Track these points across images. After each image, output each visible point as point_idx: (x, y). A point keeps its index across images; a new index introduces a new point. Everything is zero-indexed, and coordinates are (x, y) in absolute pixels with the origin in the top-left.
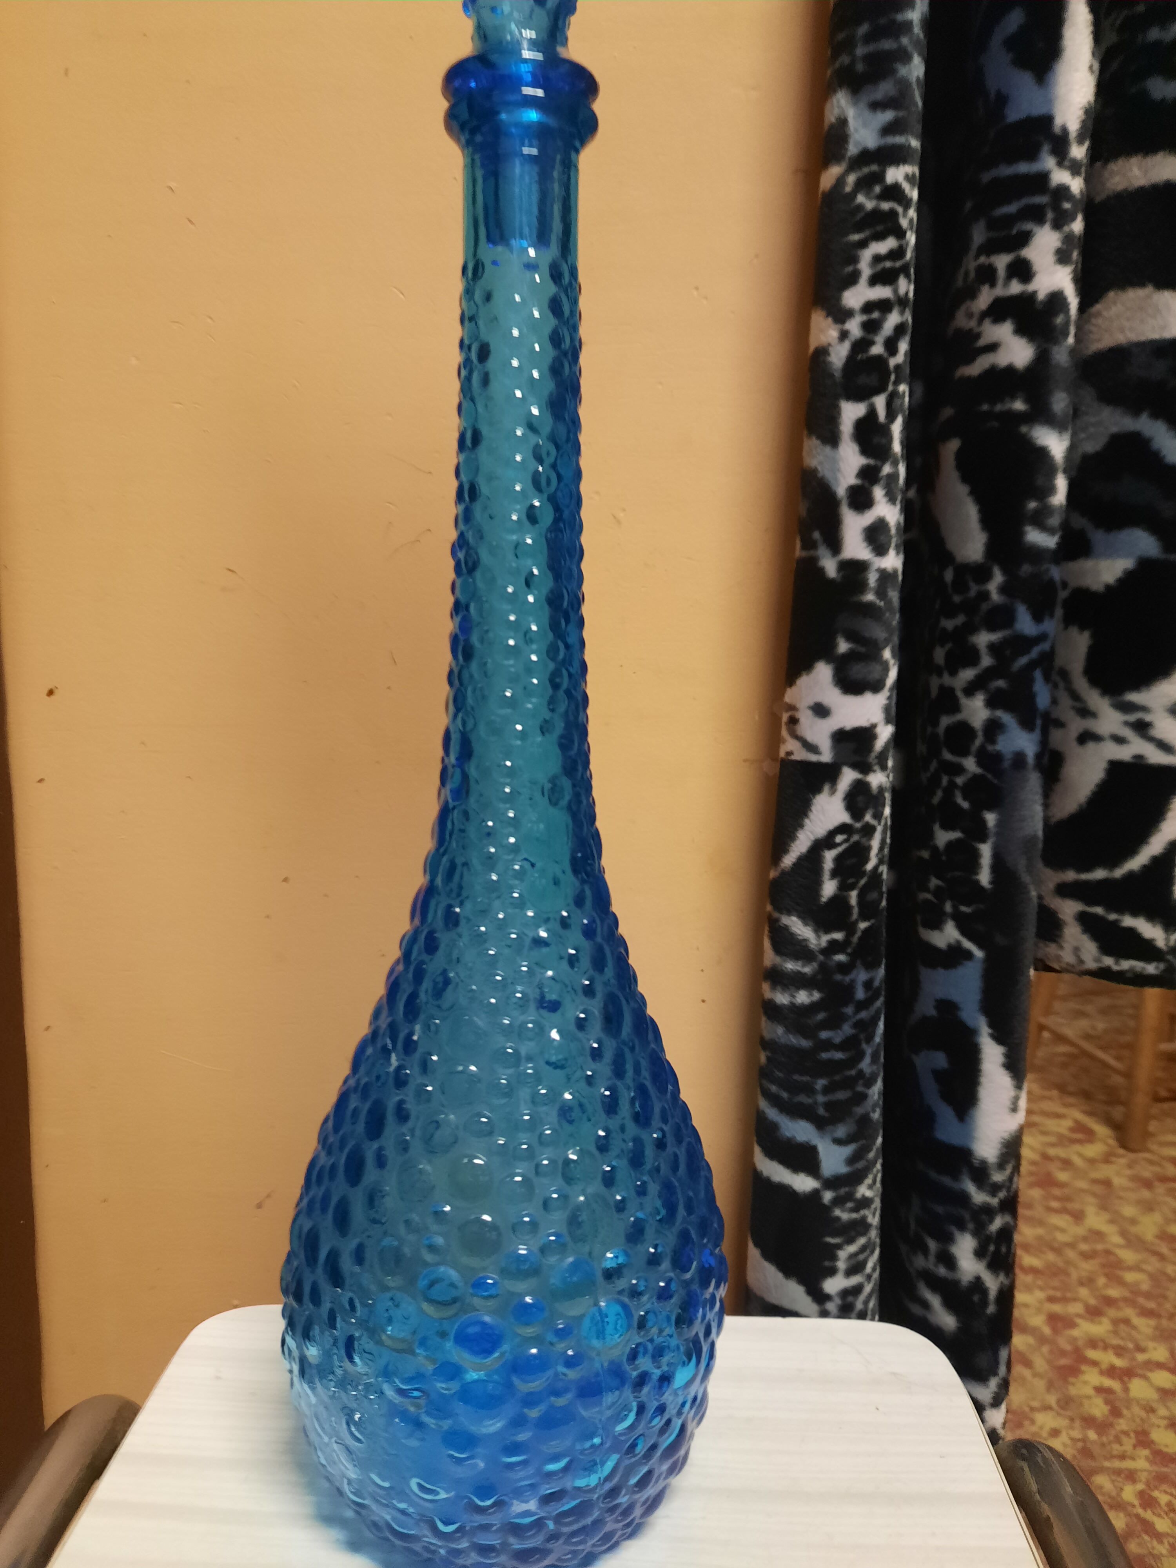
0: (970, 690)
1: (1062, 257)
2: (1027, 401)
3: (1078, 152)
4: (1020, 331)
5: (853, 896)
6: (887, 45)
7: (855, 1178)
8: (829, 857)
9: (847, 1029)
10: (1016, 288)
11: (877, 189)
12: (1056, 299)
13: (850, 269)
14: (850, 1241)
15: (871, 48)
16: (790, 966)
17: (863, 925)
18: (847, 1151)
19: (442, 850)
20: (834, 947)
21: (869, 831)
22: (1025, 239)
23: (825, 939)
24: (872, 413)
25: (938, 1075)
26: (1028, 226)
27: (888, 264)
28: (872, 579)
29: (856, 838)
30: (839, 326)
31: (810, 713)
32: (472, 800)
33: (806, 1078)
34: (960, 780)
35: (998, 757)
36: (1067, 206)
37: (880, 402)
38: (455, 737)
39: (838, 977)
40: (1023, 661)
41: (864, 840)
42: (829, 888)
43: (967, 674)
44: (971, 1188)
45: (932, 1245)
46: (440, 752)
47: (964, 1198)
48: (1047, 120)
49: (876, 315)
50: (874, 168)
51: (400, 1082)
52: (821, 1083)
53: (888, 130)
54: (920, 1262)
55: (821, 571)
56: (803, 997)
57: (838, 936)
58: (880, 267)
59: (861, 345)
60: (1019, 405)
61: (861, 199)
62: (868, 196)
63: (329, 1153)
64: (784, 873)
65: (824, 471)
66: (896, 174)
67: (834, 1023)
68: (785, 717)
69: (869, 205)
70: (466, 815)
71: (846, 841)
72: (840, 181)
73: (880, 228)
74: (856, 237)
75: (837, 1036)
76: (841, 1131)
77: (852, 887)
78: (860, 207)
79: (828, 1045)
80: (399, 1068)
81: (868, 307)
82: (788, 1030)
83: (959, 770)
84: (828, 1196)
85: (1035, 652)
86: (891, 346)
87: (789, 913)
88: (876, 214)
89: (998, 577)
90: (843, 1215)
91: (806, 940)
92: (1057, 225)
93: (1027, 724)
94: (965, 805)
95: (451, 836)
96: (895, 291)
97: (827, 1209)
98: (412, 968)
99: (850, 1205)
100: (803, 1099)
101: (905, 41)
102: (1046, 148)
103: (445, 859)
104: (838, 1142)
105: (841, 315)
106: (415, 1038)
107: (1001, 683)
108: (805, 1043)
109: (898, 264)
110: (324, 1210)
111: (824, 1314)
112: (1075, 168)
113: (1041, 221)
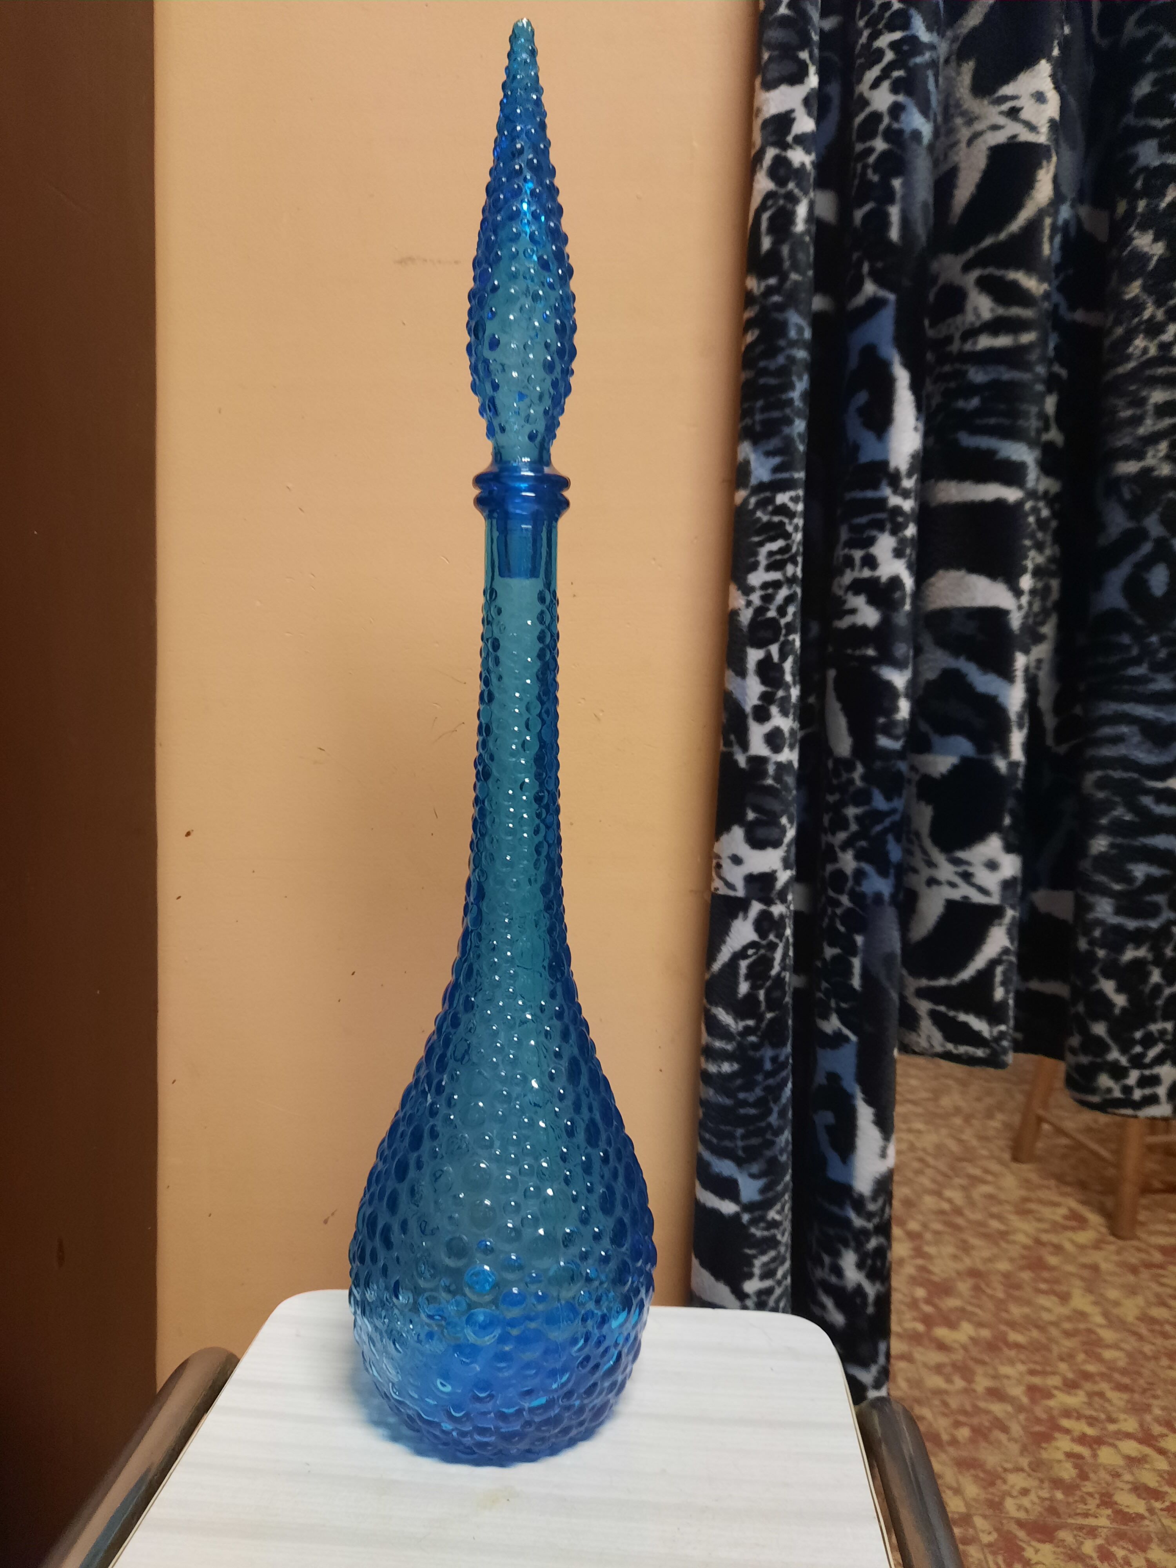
0: (844, 847)
1: (898, 553)
2: (877, 649)
3: (908, 483)
4: (871, 602)
5: (762, 994)
6: (776, 414)
7: (766, 1204)
8: (744, 965)
9: (758, 1092)
10: (866, 573)
11: (770, 508)
12: (895, 582)
13: (752, 560)
14: (763, 1253)
15: (766, 416)
16: (718, 1044)
17: (769, 1015)
18: (760, 1183)
19: (463, 959)
20: (748, 1031)
21: (773, 947)
22: (871, 541)
23: (741, 1025)
24: (769, 656)
25: (829, 1129)
26: (874, 533)
27: (778, 557)
28: (771, 769)
29: (762, 951)
30: (745, 598)
31: (729, 861)
32: (484, 926)
33: (729, 1128)
34: (839, 911)
35: (863, 896)
36: (900, 519)
37: (774, 649)
38: (474, 884)
39: (751, 1053)
40: (878, 828)
41: (769, 954)
42: (744, 988)
43: (842, 836)
44: (853, 1215)
45: (827, 1259)
46: (464, 893)
47: (848, 1222)
48: (885, 464)
49: (770, 591)
50: (768, 494)
51: (433, 1112)
52: (740, 1132)
53: (776, 470)
54: (820, 1273)
55: (736, 762)
56: (726, 1067)
57: (751, 1023)
58: (773, 559)
59: (760, 611)
60: (871, 652)
61: (759, 514)
62: (764, 513)
63: (385, 1162)
64: (713, 976)
65: (737, 694)
66: (782, 498)
67: (749, 1086)
68: (714, 862)
69: (765, 518)
70: (480, 937)
71: (755, 954)
72: (746, 501)
73: (772, 533)
74: (756, 539)
75: (751, 1097)
76: (755, 1168)
77: (761, 987)
78: (759, 519)
79: (744, 1103)
80: (432, 1104)
81: (765, 586)
82: (717, 1091)
83: (838, 904)
84: (746, 1218)
85: (887, 822)
86: (782, 611)
87: (717, 1005)
88: (769, 526)
89: (860, 770)
90: (758, 1232)
91: (728, 1025)
92: (894, 532)
93: (883, 872)
94: (842, 929)
95: (470, 950)
96: (784, 575)
97: (744, 1228)
98: (443, 1037)
99: (762, 1225)
100: (727, 1143)
101: (788, 411)
102: (884, 483)
103: (466, 964)
104: (753, 1176)
105: (747, 590)
106: (443, 1083)
107: (863, 843)
108: (728, 1102)
109: (786, 556)
110: (381, 1199)
111: (745, 1307)
112: (905, 494)
113: (882, 529)
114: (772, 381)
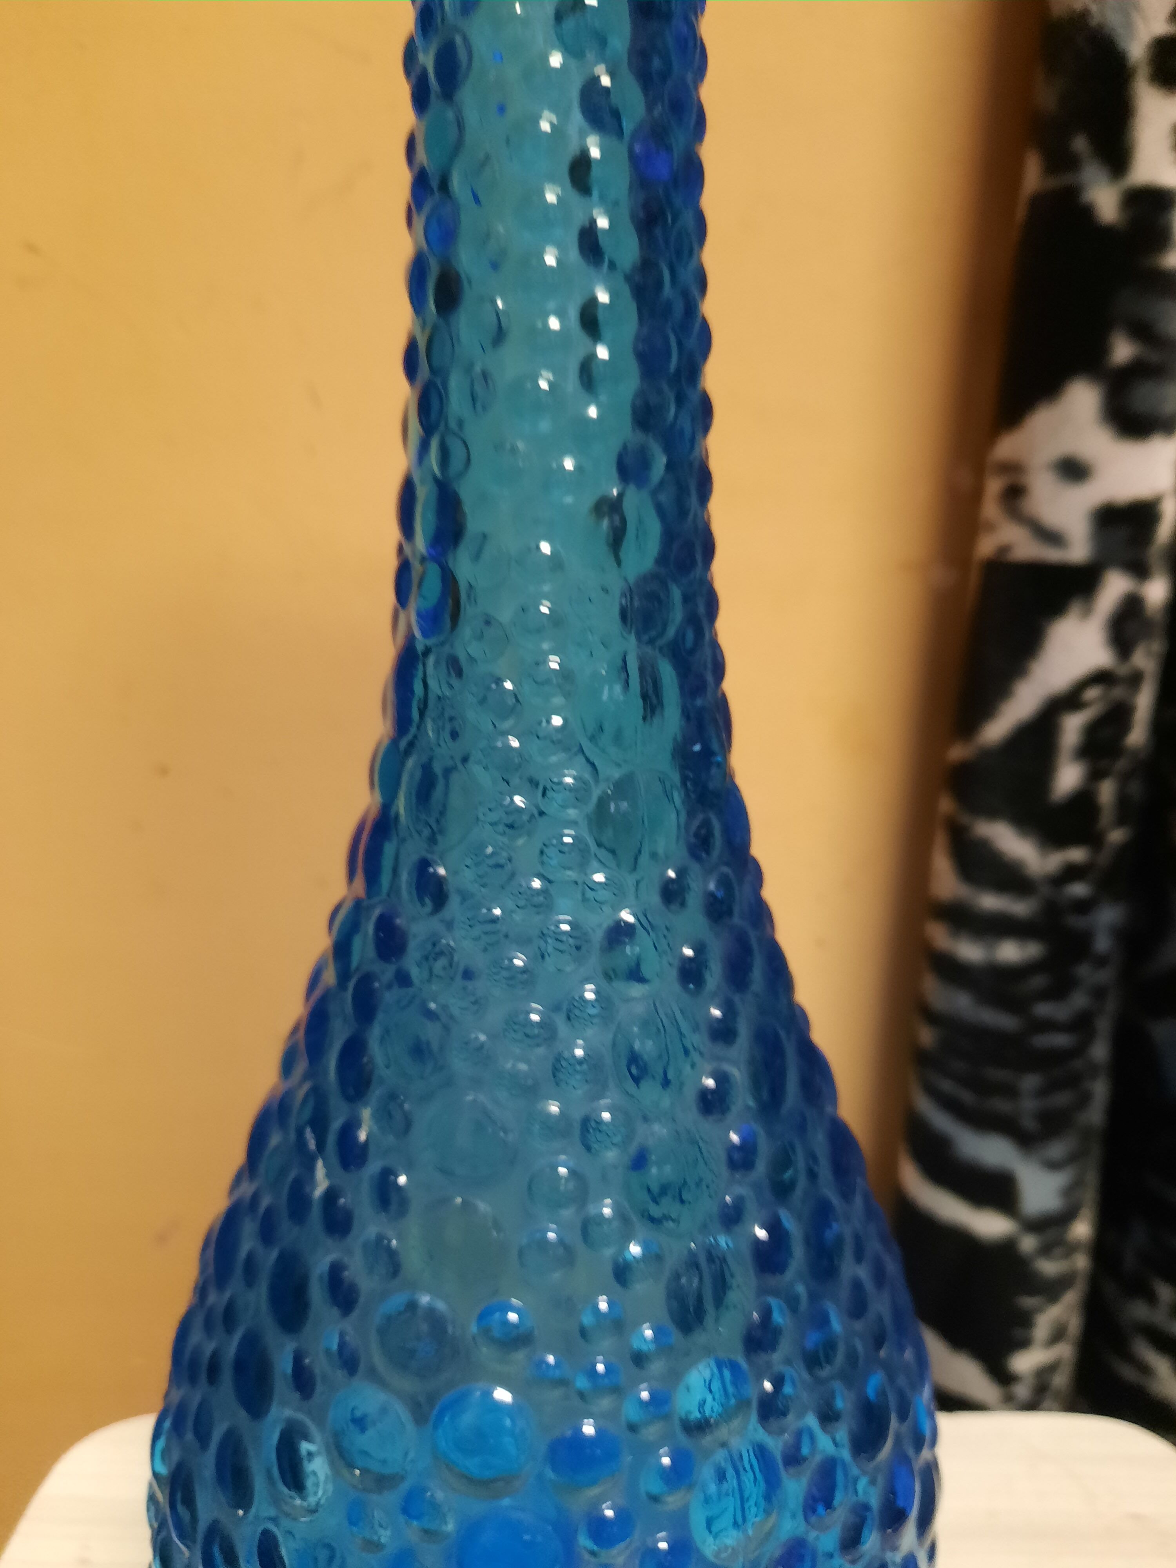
5: (1106, 790)
7: (1069, 1214)
8: (1073, 725)
9: (1079, 1001)
14: (1053, 1301)
16: (988, 901)
17: (1116, 837)
18: (1064, 1179)
19: (403, 744)
20: (1068, 873)
21: (1135, 680)
23: (1056, 860)
29: (1115, 693)
31: (1051, 476)
32: (466, 631)
33: (1004, 1074)
38: (424, 493)
39: (1071, 920)
41: (1126, 697)
42: (1069, 777)
46: (392, 533)
52: (1030, 1082)
55: (1087, 210)
56: (1009, 952)
57: (1077, 855)
64: (984, 753)
67: (1059, 991)
68: (994, 486)
70: (455, 667)
71: (1098, 698)
75: (1063, 1011)
76: (1057, 1149)
77: (1105, 774)
79: (1048, 1026)
80: (331, 1196)
82: (977, 998)
84: (1028, 1243)
87: (993, 818)
90: (1049, 1267)
91: (1021, 861)
95: (422, 714)
97: (1023, 1260)
98: (351, 984)
99: (1060, 1254)
100: (1001, 1105)
103: (410, 763)
104: (1053, 1166)
108: (1007, 1022)
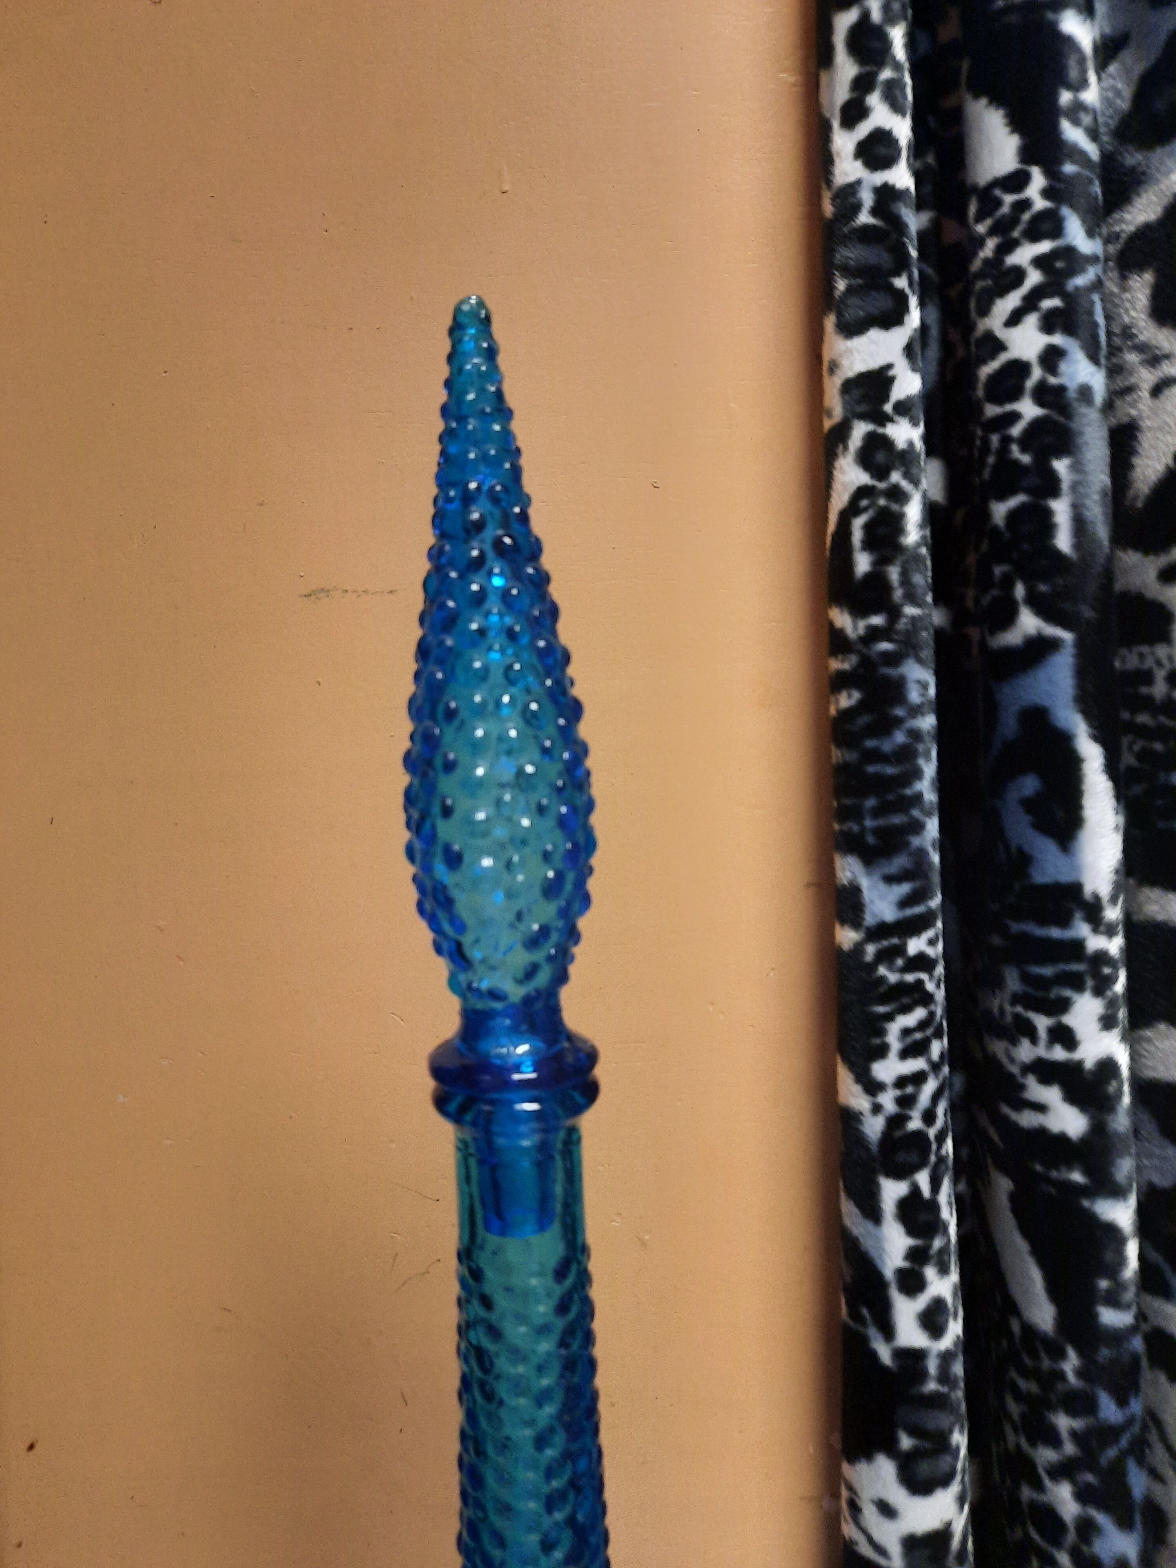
0: (1055, 1474)
1: (1107, 1022)
2: (1087, 1172)
3: (1113, 914)
4: (1070, 1097)
6: (897, 820)
10: (1059, 1054)
11: (900, 962)
12: (1108, 1067)
13: (877, 1041)
15: (881, 822)
22: (1064, 1005)
24: (915, 1190)
26: (1067, 993)
27: (918, 1036)
28: (932, 1366)
30: (870, 1098)
31: (873, 1509)
35: (1096, 1560)
36: (1107, 971)
37: (923, 1179)
40: (1112, 1453)
43: (1050, 1456)
48: (1076, 889)
49: (910, 1089)
50: (895, 941)
53: (904, 903)
55: (873, 1355)
58: (909, 1040)
59: (896, 1122)
60: (1077, 1177)
61: (882, 971)
62: (891, 969)
65: (867, 1244)
66: (918, 947)
69: (893, 978)
72: (858, 948)
73: (906, 1000)
74: (881, 1009)
78: (883, 979)
81: (901, 1082)
85: (1124, 1441)
86: (929, 1117)
88: (901, 989)
89: (1073, 1358)
92: (1099, 992)
93: (1125, 1523)
96: (930, 1061)
101: (916, 813)
102: (1078, 916)
105: (873, 1087)
107: (1090, 1478)
109: (929, 1032)
112: (1110, 931)
113: (1079, 988)
114: (890, 770)
